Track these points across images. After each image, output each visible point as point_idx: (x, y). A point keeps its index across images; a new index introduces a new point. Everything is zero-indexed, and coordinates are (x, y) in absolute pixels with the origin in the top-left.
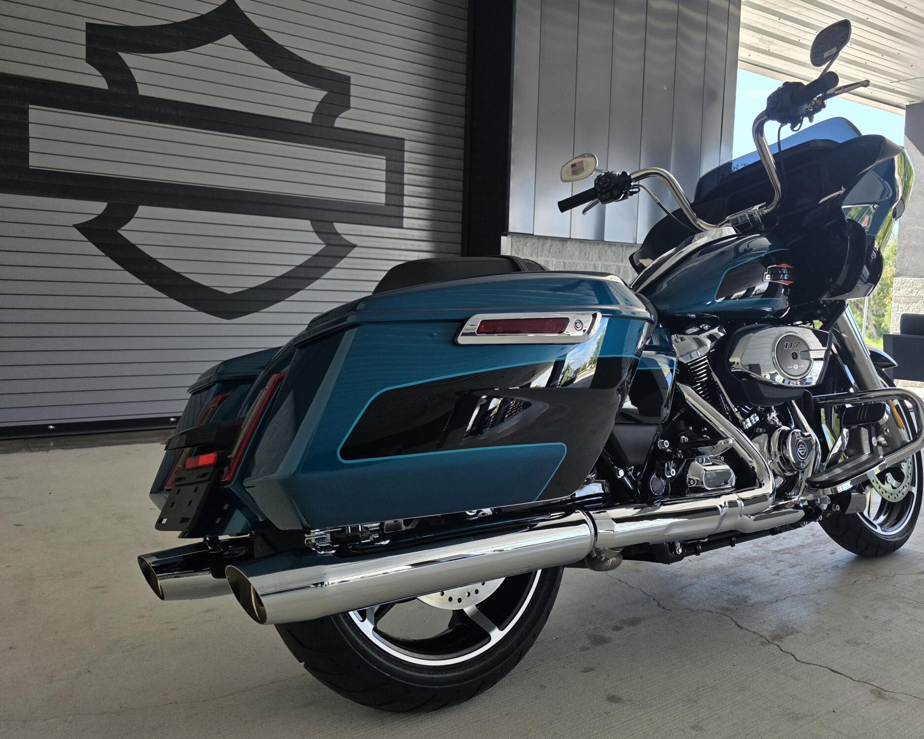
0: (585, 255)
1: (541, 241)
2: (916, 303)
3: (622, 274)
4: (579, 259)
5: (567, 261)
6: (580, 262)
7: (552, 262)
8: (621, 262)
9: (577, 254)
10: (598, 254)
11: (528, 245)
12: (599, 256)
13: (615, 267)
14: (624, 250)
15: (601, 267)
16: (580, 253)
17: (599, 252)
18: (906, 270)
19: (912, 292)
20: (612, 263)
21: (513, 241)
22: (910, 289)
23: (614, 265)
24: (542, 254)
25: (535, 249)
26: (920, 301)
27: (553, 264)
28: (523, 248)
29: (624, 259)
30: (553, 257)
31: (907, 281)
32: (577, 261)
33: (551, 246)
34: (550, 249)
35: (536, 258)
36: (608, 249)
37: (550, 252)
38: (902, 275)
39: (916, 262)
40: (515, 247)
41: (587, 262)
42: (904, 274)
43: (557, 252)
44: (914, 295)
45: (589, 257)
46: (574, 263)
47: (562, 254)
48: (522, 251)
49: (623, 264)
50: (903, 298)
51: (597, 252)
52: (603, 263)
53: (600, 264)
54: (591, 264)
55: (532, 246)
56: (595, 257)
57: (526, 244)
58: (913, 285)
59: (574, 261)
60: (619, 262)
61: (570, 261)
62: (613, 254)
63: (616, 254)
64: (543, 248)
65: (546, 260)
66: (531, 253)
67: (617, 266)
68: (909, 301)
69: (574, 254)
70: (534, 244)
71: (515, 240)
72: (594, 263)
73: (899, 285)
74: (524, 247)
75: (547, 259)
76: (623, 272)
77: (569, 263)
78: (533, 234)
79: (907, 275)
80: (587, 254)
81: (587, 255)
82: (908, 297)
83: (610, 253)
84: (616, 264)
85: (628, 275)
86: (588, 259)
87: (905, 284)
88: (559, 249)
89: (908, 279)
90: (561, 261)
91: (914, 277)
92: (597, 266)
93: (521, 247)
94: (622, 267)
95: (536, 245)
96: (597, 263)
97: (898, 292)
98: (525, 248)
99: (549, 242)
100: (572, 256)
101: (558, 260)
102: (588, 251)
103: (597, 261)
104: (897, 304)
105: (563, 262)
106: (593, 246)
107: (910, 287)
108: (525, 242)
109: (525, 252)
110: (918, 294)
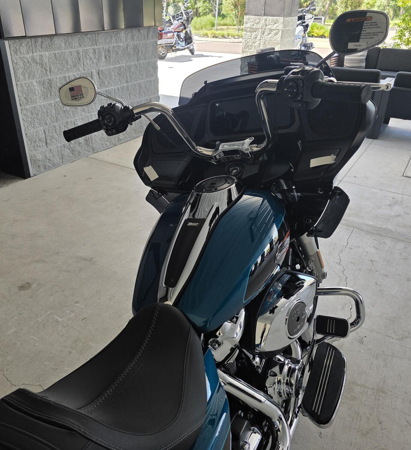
0: (70, 45)
1: (33, 40)
2: (255, 32)
3: (98, 55)
4: (65, 49)
5: (56, 52)
6: (67, 51)
7: (45, 55)
8: (95, 45)
9: (63, 45)
10: (78, 42)
11: (23, 44)
12: (79, 44)
13: (92, 50)
14: (96, 35)
15: (82, 52)
16: (65, 43)
17: (79, 40)
18: (251, 11)
19: (253, 25)
20: (89, 48)
21: (10, 43)
22: (252, 23)
23: (91, 49)
24: (36, 50)
25: (29, 47)
26: (257, 31)
27: (46, 57)
28: (19, 48)
29: (97, 43)
30: (45, 51)
31: (251, 18)
32: (64, 51)
33: (42, 42)
34: (42, 45)
35: (32, 54)
36: (85, 37)
37: (42, 47)
38: (249, 14)
39: (256, 5)
40: (13, 48)
41: (72, 50)
42: (250, 13)
43: (48, 47)
44: (254, 27)
45: (72, 46)
46: (62, 53)
47: (52, 48)
48: (20, 51)
49: (97, 47)
50: (249, 29)
51: (77, 41)
52: (83, 49)
53: (81, 50)
54: (75, 51)
55: (27, 44)
56: (77, 44)
57: (21, 44)
58: (254, 21)
59: (62, 51)
60: (94, 46)
61: (59, 52)
62: (89, 40)
63: (91, 40)
64: (36, 45)
65: (40, 55)
66: (27, 50)
67: (93, 49)
68: (251, 31)
69: (61, 46)
70: (28, 43)
71: (12, 43)
72: (76, 50)
73: (247, 21)
74: (20, 46)
75: (41, 53)
76: (98, 53)
77: (58, 53)
78: (26, 36)
79: (251, 15)
80: (70, 43)
81: (71, 45)
82: (252, 28)
83: (87, 40)
84: (92, 47)
85: (102, 54)
86: (72, 48)
87: (250, 20)
88: (49, 43)
89: (252, 17)
90: (52, 52)
91: (255, 15)
92: (79, 52)
93: (18, 47)
94: (97, 49)
95: (30, 44)
96: (79, 49)
97: (246, 25)
98: (21, 48)
99: (40, 39)
100: (60, 48)
101: (50, 53)
102: (71, 42)
103: (79, 48)
104: (245, 32)
105: (54, 53)
106: (74, 36)
107: (253, 22)
108: (21, 42)
109: (22, 51)
110: (257, 27)
